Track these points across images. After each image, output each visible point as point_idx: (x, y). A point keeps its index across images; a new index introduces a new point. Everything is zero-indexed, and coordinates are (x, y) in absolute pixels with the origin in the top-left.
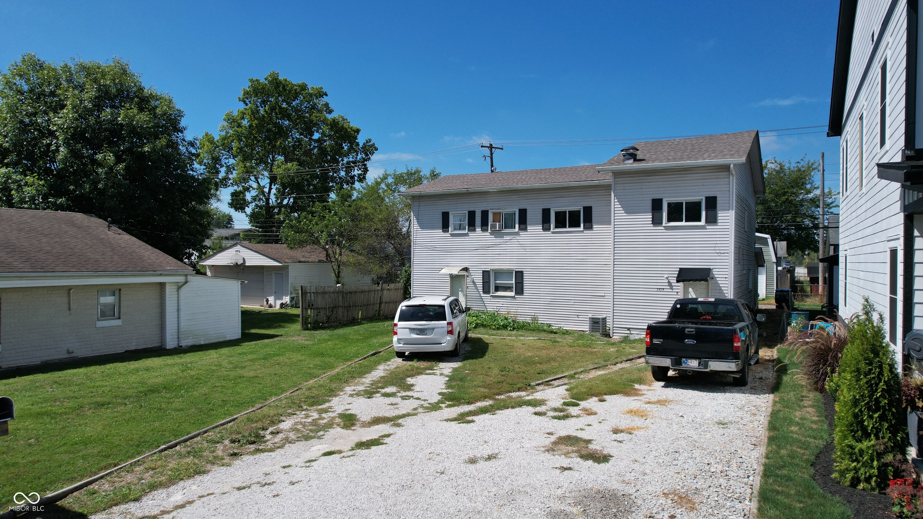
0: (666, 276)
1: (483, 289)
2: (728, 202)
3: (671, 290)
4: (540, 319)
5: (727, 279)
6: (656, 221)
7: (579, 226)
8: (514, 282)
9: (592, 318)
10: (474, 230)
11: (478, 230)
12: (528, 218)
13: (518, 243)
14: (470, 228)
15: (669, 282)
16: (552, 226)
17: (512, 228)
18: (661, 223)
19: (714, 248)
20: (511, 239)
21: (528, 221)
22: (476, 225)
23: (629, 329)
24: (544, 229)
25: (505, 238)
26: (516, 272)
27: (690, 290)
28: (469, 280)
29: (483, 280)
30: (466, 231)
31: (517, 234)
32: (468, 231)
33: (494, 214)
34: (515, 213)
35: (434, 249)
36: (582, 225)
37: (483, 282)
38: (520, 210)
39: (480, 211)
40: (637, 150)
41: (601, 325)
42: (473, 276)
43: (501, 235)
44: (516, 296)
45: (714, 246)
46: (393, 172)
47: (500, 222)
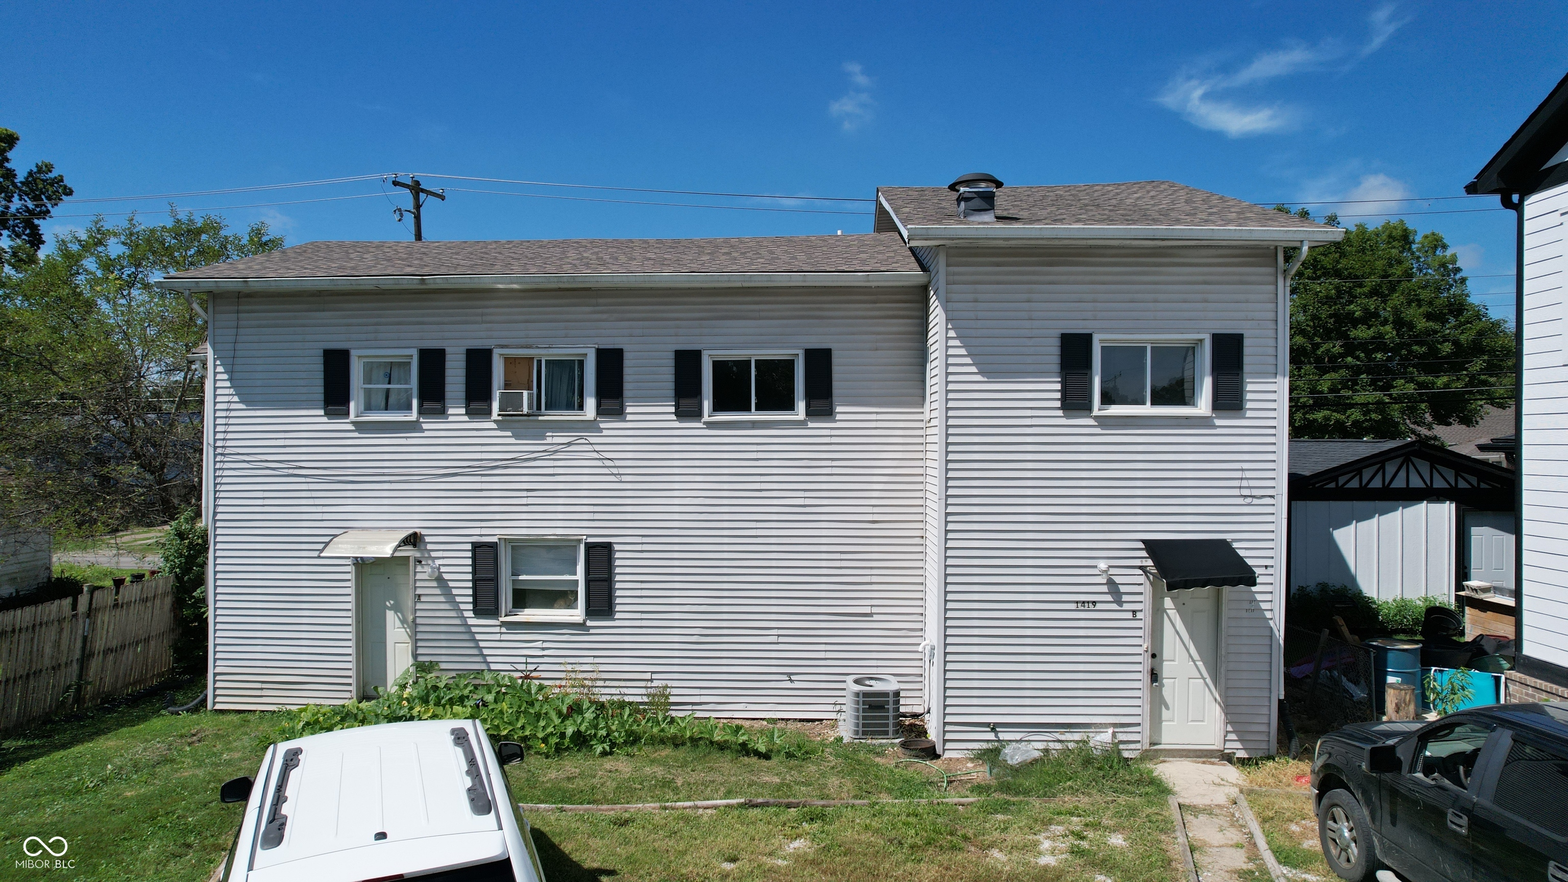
0: (1103, 565)
1: (475, 603)
2: (1272, 351)
3: (1115, 606)
5: (1270, 571)
6: (1075, 401)
7: (790, 407)
8: (580, 575)
9: (866, 695)
10: (442, 412)
11: (456, 411)
12: (626, 378)
13: (595, 455)
14: (427, 405)
15: (1111, 583)
16: (707, 405)
17: (569, 406)
18: (1089, 408)
19: (1236, 483)
20: (569, 444)
21: (626, 386)
22: (448, 394)
23: (994, 727)
24: (681, 414)
25: (549, 440)
26: (590, 547)
27: (1168, 603)
28: (424, 573)
29: (474, 573)
30: (413, 416)
31: (591, 426)
32: (421, 412)
33: (509, 361)
34: (581, 363)
35: (293, 471)
36: (801, 406)
37: (475, 581)
38: (601, 354)
39: (463, 350)
40: (999, 185)
41: (891, 714)
42: (438, 562)
43: (539, 431)
44: (589, 623)
45: (1238, 474)
46: (126, 224)
47: (529, 388)
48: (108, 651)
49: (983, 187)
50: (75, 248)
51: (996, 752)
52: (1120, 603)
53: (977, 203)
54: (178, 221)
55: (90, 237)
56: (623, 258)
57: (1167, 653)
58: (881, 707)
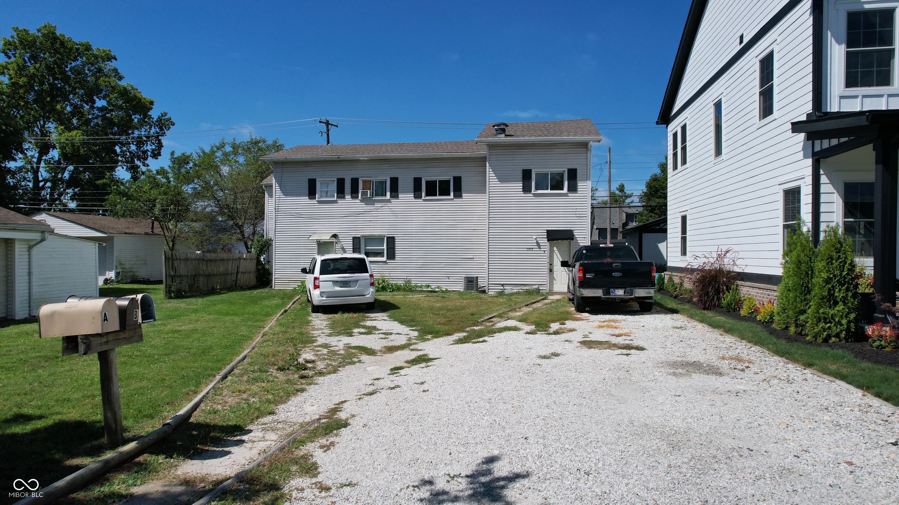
0: (535, 237)
2: (586, 173)
3: (539, 249)
4: (412, 282)
5: (585, 239)
6: (526, 189)
7: (449, 194)
8: (385, 247)
9: (468, 278)
10: (344, 197)
11: (348, 197)
12: (399, 186)
13: (389, 210)
14: (339, 195)
15: (537, 243)
16: (423, 194)
17: (382, 195)
18: (531, 191)
19: (575, 213)
20: (382, 207)
21: (399, 189)
22: (346, 192)
23: (503, 285)
24: (416, 197)
25: (376, 206)
26: (388, 238)
27: (555, 249)
28: (338, 246)
29: (353, 246)
30: (335, 199)
31: (388, 201)
32: (337, 198)
33: (364, 182)
34: (386, 182)
35: (299, 216)
36: (452, 194)
37: (353, 249)
38: (392, 179)
39: (350, 178)
40: (507, 126)
41: (475, 284)
42: (342, 243)
43: (372, 202)
44: (388, 261)
45: (575, 210)
46: (233, 140)
47: (370, 190)
48: (242, 273)
49: (502, 127)
50: (215, 149)
51: (503, 292)
52: (540, 248)
53: (500, 131)
54: (252, 139)
55: (220, 145)
56: (399, 150)
57: (555, 264)
58: (472, 281)
